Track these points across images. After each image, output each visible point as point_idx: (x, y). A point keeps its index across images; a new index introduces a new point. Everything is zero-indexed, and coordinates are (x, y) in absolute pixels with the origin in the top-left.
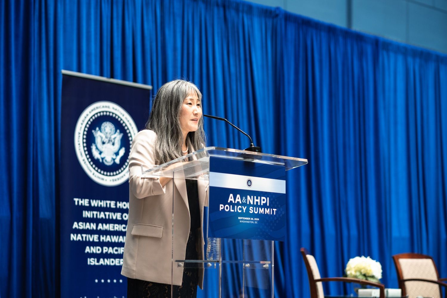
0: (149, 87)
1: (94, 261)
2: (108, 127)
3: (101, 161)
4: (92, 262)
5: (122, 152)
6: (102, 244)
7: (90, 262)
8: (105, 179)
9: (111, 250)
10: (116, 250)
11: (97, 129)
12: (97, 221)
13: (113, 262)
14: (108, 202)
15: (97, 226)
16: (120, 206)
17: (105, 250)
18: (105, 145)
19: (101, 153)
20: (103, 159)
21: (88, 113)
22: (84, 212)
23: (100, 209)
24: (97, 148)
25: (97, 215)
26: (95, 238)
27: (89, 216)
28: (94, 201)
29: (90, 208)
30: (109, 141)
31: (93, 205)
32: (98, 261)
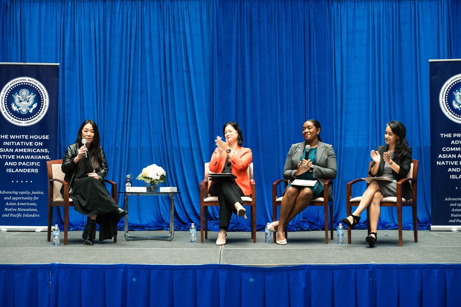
0: (58, 64)
1: (12, 170)
2: (24, 92)
3: (18, 112)
4: (10, 170)
5: (35, 106)
6: (18, 161)
7: (8, 171)
8: (21, 123)
9: (24, 164)
10: (28, 164)
11: (16, 93)
12: (14, 147)
13: (25, 170)
14: (23, 136)
15: (14, 150)
16: (32, 138)
17: (20, 163)
18: (21, 103)
19: (18, 107)
20: (20, 111)
21: (10, 85)
22: (4, 142)
23: (16, 140)
24: (16, 105)
25: (14, 143)
26: (13, 157)
27: (8, 144)
28: (13, 136)
29: (9, 140)
30: (25, 99)
31: (11, 138)
32: (14, 170)
